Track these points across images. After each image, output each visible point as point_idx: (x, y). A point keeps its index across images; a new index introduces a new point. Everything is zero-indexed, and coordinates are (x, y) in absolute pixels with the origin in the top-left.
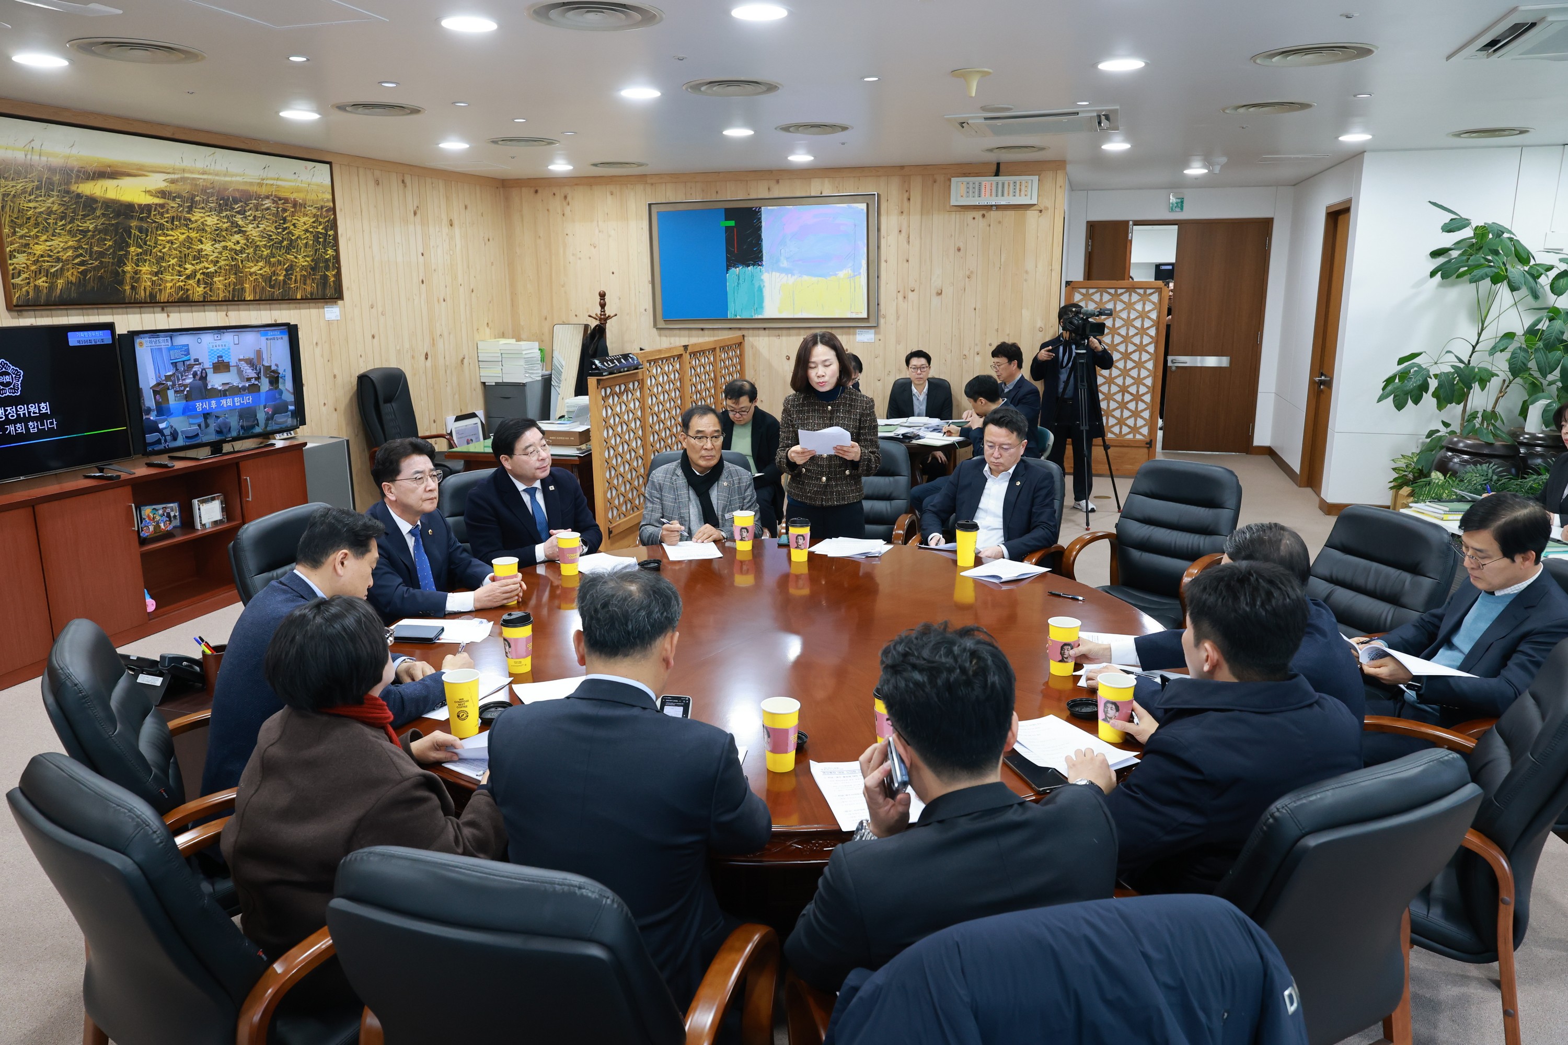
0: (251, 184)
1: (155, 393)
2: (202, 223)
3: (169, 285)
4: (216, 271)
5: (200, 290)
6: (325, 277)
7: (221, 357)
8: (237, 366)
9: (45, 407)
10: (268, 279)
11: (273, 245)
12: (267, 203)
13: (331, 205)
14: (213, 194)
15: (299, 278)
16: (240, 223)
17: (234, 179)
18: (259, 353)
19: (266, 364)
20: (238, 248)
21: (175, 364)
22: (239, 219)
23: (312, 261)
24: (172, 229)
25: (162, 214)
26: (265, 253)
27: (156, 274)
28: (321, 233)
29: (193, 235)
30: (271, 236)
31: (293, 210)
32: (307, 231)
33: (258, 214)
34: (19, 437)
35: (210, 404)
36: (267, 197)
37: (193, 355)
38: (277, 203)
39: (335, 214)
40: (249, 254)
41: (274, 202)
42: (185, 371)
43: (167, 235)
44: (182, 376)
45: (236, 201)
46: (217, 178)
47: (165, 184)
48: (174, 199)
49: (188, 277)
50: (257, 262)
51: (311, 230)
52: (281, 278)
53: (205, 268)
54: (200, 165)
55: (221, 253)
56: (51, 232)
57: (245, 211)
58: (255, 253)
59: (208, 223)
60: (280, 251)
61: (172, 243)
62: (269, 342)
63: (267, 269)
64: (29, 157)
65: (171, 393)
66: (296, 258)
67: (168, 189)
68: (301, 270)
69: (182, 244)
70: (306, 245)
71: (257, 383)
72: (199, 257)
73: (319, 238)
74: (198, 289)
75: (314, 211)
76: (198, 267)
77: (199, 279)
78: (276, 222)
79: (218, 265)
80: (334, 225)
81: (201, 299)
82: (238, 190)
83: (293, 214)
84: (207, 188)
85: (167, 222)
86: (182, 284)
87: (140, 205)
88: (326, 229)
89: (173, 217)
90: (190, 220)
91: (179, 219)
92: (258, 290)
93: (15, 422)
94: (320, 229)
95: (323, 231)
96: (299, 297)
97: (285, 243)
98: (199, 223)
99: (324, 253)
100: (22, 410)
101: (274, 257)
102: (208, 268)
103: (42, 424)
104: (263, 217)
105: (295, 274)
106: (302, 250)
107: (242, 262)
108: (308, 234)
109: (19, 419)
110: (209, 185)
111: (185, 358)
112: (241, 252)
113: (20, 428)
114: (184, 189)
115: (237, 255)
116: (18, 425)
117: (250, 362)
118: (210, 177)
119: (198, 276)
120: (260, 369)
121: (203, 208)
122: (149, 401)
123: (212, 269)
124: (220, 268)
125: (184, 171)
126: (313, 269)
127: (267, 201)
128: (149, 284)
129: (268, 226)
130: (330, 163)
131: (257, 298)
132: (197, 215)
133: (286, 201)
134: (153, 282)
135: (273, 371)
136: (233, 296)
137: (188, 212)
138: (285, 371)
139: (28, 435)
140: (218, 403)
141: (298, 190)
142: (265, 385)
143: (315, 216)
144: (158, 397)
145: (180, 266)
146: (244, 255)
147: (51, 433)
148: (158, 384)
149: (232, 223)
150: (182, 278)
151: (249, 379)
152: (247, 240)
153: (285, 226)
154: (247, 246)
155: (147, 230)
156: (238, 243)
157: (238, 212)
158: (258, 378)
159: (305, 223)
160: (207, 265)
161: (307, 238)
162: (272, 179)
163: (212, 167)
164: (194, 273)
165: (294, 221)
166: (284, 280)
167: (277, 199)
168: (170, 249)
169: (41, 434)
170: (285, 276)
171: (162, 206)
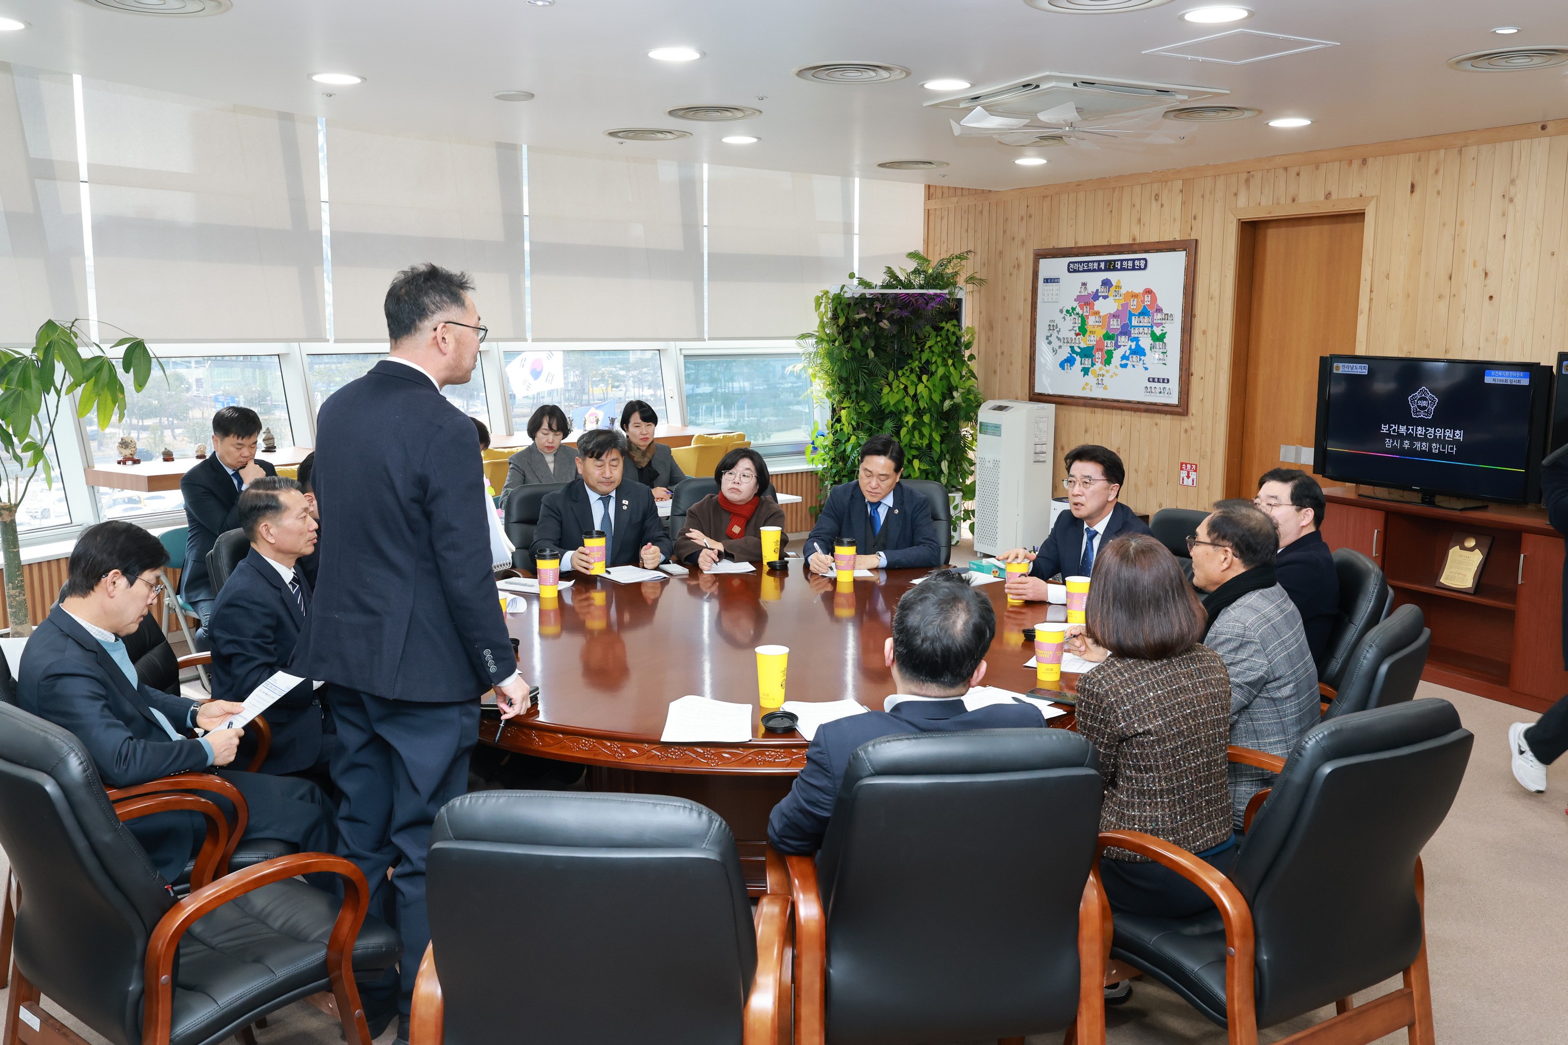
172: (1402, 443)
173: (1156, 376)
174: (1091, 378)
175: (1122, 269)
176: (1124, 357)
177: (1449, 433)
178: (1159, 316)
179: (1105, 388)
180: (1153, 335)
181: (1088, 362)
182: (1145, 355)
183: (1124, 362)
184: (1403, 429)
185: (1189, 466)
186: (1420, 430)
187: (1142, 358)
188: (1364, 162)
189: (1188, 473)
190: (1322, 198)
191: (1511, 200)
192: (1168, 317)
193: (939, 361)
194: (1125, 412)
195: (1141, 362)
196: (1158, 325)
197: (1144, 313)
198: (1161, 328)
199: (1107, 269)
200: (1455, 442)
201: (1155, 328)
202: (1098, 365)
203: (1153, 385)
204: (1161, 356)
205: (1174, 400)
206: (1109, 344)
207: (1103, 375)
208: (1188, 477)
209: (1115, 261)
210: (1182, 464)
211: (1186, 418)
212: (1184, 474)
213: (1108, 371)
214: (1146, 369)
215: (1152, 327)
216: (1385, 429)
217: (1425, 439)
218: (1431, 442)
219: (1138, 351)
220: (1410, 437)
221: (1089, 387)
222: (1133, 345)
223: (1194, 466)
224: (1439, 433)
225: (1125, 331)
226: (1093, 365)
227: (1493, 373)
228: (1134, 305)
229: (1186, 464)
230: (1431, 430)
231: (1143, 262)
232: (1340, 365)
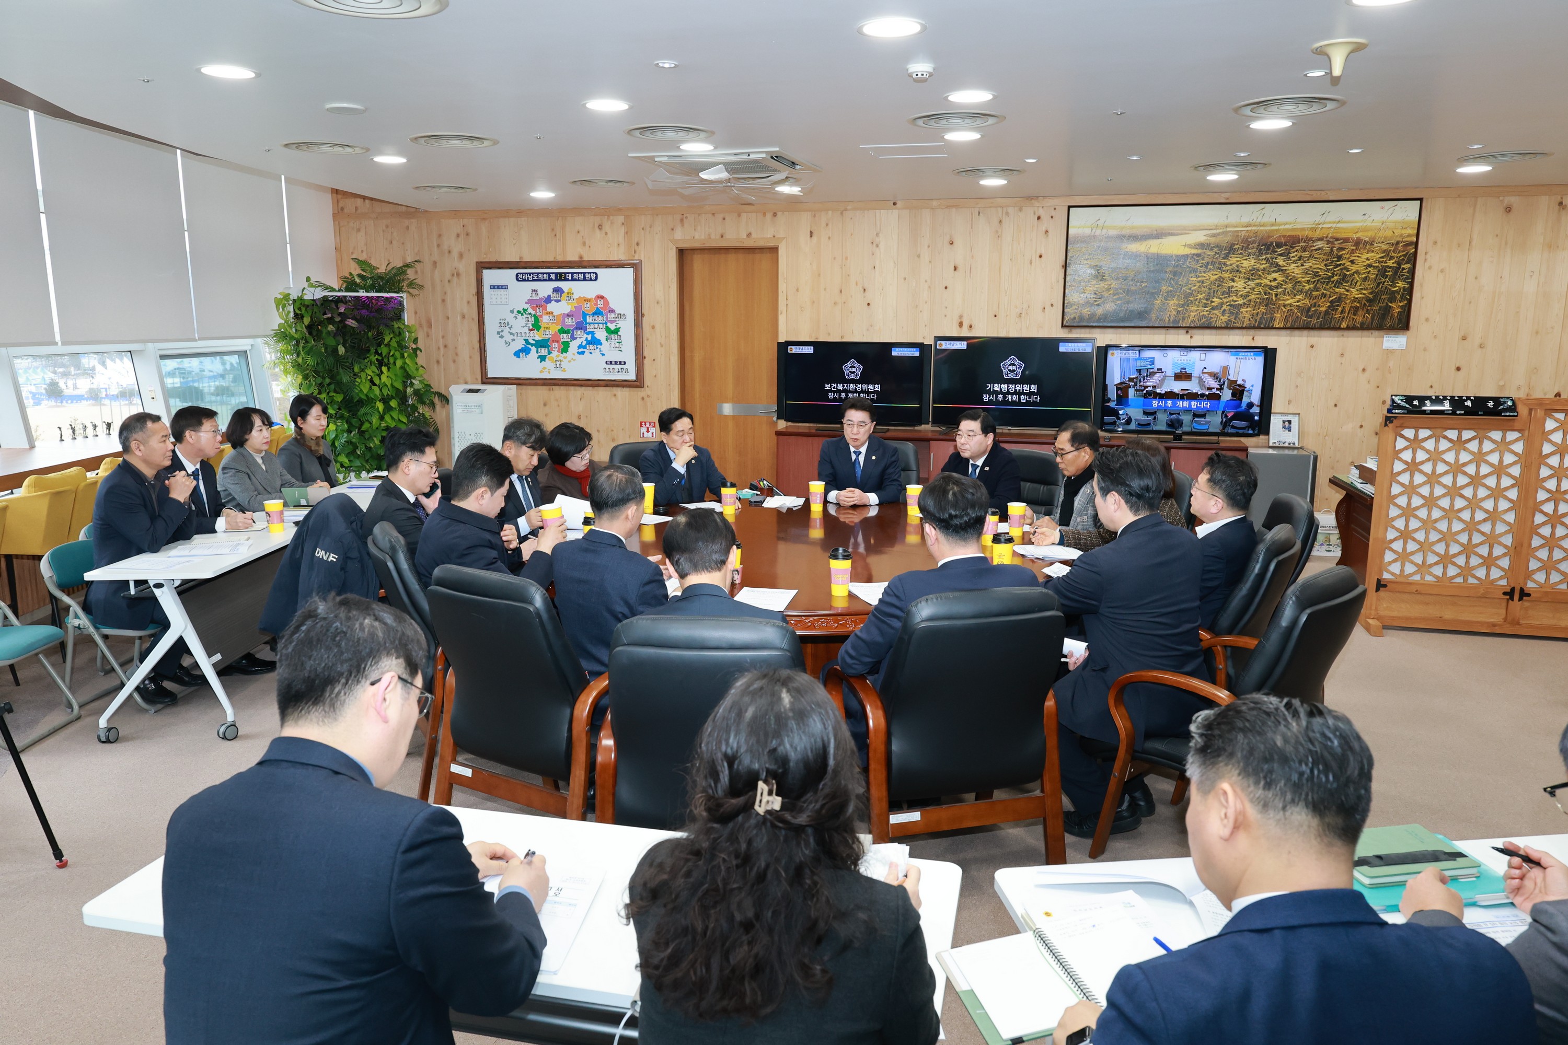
0: (1303, 229)
1: (1118, 389)
2: (1238, 266)
3: (1193, 314)
4: (1244, 304)
5: (1225, 318)
6: (1388, 309)
7: (1185, 369)
8: (1200, 378)
9: (1034, 388)
10: (1306, 311)
11: (1318, 280)
12: (1320, 244)
13: (1415, 239)
14: (1254, 242)
15: (1347, 309)
16: (1281, 263)
17: (1282, 227)
18: (1226, 369)
19: (1231, 378)
20: (1274, 284)
21: (1139, 371)
22: (1281, 261)
23: (1371, 293)
24: (1205, 272)
25: (1198, 261)
26: (1307, 288)
27: (1183, 306)
28: (1391, 267)
29: (1226, 275)
30: (1318, 272)
31: (1354, 248)
32: (1370, 266)
33: (1306, 254)
34: (1013, 403)
35: (1166, 403)
36: (1321, 239)
37: (1157, 365)
38: (1332, 243)
39: (1416, 248)
40: (1286, 289)
41: (1328, 242)
42: (1147, 376)
43: (1199, 277)
44: (1144, 379)
45: (1279, 245)
46: (1262, 228)
47: (1206, 238)
48: (1212, 249)
49: (1213, 309)
50: (1295, 295)
51: (1377, 265)
52: (1323, 309)
53: (1233, 300)
54: (1245, 220)
55: (1253, 289)
56: (1100, 278)
57: (1289, 253)
58: (1293, 288)
59: (1243, 265)
60: (1327, 285)
61: (1203, 282)
62: (1238, 361)
63: (1307, 302)
64: (1094, 231)
65: (1131, 392)
66: (1348, 291)
67: (1207, 242)
68: (1353, 302)
69: (1214, 283)
70: (1365, 279)
71: (1218, 392)
72: (1229, 292)
73: (1386, 271)
74: (1222, 317)
75: (1384, 247)
76: (1225, 300)
77: (1225, 310)
78: (1327, 260)
79: (1248, 298)
80: (1413, 259)
81: (1223, 325)
82: (1284, 236)
83: (1353, 252)
84: (1249, 237)
85: (1201, 267)
86: (1205, 313)
87: (1177, 256)
88: (1399, 264)
89: (1208, 263)
90: (1225, 264)
91: (1213, 263)
92: (1290, 319)
93: (1012, 394)
94: (1390, 263)
95: (1395, 265)
96: (1344, 325)
97: (1336, 278)
98: (1234, 266)
99: (1391, 286)
100: (1019, 387)
101: (1317, 291)
102: (1236, 301)
103: (1030, 398)
104: (1311, 257)
105: (1342, 306)
106: (1358, 284)
107: (1276, 295)
108: (1369, 269)
109: (1015, 393)
110: (1251, 234)
111: (1149, 367)
112: (1277, 287)
113: (1015, 398)
114: (1225, 240)
115: (1271, 290)
116: (1014, 396)
117: (1215, 376)
118: (1254, 228)
119: (1225, 307)
120: (1224, 382)
121: (1241, 254)
122: (1112, 393)
123: (1241, 302)
124: (1250, 300)
125: (1227, 226)
126: (1369, 300)
127: (1319, 243)
128: (1174, 313)
129: (1316, 264)
130: (1421, 200)
131: (1289, 325)
132: (1233, 260)
133: (1346, 240)
134: (1178, 312)
135: (1239, 385)
136: (1260, 323)
137: (1224, 258)
138: (1252, 386)
139: (1019, 403)
140: (1174, 404)
141: (1365, 230)
142: (1227, 395)
143: (1384, 251)
144: (1119, 392)
145: (1207, 300)
146: (1280, 290)
147: (1035, 404)
148: (1121, 383)
149: (1272, 264)
150: (1207, 309)
151: (1210, 389)
152: (1287, 277)
153: (1338, 263)
154: (1286, 282)
155: (1181, 273)
156: (1275, 280)
157: (1281, 255)
158: (1221, 389)
159: (1368, 259)
160: (1235, 299)
161: (1369, 272)
162: (1330, 223)
163: (1259, 220)
164: (1222, 304)
165: (1352, 258)
166: (1326, 312)
167: (1331, 241)
168: (1200, 287)
169: (1028, 403)
170: (1329, 307)
171: (1198, 255)
172: (840, 395)
173: (613, 360)
174: (548, 363)
175: (573, 280)
176: (580, 347)
177: (871, 387)
178: (613, 315)
179: (564, 371)
180: (608, 330)
181: (544, 351)
182: (601, 344)
183: (581, 350)
184: (840, 387)
185: (648, 424)
186: (852, 386)
187: (599, 346)
188: (775, 215)
189: (648, 428)
190: (745, 236)
191: (877, 246)
192: (620, 316)
193: (398, 354)
194: (583, 388)
195: (598, 350)
196: (612, 322)
197: (597, 313)
198: (615, 324)
199: (556, 280)
200: (875, 392)
201: (609, 324)
202: (555, 354)
203: (611, 366)
204: (617, 345)
205: (632, 376)
206: (565, 337)
207: (561, 361)
208: (648, 431)
209: (565, 274)
210: (641, 423)
211: (642, 389)
212: (644, 430)
213: (565, 358)
214: (603, 355)
215: (606, 323)
216: (827, 387)
217: (856, 391)
218: (859, 393)
219: (595, 342)
220: (845, 391)
221: (547, 370)
222: (589, 337)
223: (653, 424)
224: (865, 387)
225: (581, 326)
226: (549, 353)
227: (897, 349)
228: (587, 307)
229: (645, 423)
230: (859, 386)
231: (593, 276)
232: (793, 347)
